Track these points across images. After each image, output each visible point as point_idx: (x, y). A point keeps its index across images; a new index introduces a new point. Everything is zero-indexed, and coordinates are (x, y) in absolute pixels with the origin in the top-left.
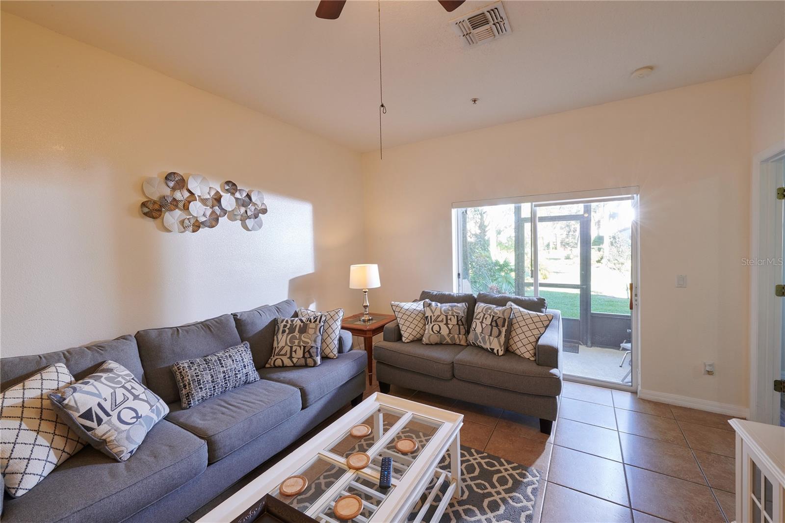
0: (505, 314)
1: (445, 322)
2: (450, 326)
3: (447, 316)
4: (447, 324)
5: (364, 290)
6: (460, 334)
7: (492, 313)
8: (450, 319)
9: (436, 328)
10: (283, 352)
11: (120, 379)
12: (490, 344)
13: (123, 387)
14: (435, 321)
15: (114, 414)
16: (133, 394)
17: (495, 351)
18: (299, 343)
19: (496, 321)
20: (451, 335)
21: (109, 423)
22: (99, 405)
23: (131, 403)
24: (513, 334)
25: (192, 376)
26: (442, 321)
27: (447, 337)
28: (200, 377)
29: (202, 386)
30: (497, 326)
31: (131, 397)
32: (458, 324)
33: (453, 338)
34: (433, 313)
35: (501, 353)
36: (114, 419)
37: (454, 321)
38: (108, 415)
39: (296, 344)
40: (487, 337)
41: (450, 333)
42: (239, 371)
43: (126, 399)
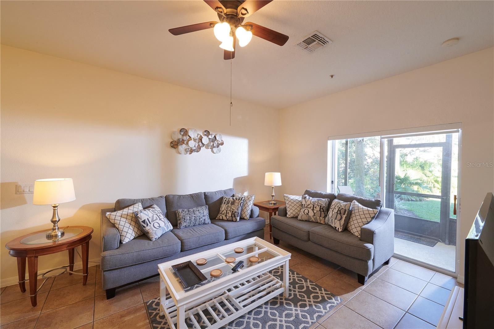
0: (346, 207)
1: (312, 208)
2: (315, 211)
3: (314, 205)
4: (313, 210)
5: (272, 187)
6: (320, 216)
7: (339, 206)
8: (316, 207)
9: (306, 211)
10: (223, 213)
11: (156, 211)
12: (335, 224)
13: (157, 214)
14: (306, 207)
15: (152, 223)
16: (159, 218)
17: (337, 229)
18: (230, 209)
19: (340, 211)
20: (315, 217)
21: (150, 226)
22: (148, 219)
23: (158, 221)
24: (351, 220)
25: (182, 216)
26: (310, 208)
27: (312, 218)
28: (185, 217)
29: (185, 221)
30: (340, 213)
31: (159, 219)
32: (320, 210)
33: (316, 219)
34: (306, 202)
35: (340, 230)
36: (152, 225)
37: (318, 209)
38: (150, 223)
39: (229, 210)
40: (334, 220)
41: (314, 215)
42: (201, 217)
43: (156, 219)
